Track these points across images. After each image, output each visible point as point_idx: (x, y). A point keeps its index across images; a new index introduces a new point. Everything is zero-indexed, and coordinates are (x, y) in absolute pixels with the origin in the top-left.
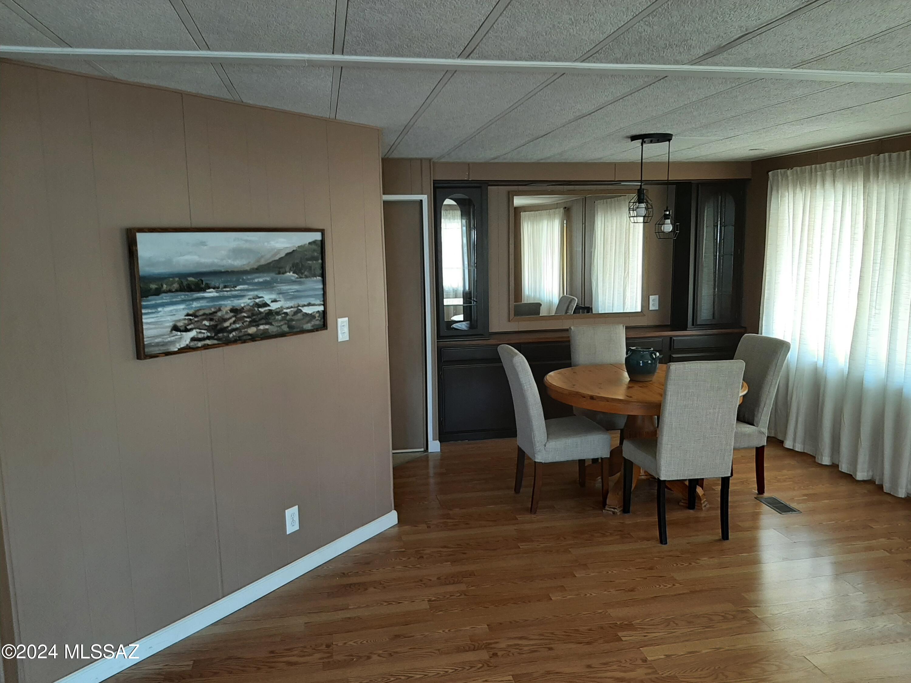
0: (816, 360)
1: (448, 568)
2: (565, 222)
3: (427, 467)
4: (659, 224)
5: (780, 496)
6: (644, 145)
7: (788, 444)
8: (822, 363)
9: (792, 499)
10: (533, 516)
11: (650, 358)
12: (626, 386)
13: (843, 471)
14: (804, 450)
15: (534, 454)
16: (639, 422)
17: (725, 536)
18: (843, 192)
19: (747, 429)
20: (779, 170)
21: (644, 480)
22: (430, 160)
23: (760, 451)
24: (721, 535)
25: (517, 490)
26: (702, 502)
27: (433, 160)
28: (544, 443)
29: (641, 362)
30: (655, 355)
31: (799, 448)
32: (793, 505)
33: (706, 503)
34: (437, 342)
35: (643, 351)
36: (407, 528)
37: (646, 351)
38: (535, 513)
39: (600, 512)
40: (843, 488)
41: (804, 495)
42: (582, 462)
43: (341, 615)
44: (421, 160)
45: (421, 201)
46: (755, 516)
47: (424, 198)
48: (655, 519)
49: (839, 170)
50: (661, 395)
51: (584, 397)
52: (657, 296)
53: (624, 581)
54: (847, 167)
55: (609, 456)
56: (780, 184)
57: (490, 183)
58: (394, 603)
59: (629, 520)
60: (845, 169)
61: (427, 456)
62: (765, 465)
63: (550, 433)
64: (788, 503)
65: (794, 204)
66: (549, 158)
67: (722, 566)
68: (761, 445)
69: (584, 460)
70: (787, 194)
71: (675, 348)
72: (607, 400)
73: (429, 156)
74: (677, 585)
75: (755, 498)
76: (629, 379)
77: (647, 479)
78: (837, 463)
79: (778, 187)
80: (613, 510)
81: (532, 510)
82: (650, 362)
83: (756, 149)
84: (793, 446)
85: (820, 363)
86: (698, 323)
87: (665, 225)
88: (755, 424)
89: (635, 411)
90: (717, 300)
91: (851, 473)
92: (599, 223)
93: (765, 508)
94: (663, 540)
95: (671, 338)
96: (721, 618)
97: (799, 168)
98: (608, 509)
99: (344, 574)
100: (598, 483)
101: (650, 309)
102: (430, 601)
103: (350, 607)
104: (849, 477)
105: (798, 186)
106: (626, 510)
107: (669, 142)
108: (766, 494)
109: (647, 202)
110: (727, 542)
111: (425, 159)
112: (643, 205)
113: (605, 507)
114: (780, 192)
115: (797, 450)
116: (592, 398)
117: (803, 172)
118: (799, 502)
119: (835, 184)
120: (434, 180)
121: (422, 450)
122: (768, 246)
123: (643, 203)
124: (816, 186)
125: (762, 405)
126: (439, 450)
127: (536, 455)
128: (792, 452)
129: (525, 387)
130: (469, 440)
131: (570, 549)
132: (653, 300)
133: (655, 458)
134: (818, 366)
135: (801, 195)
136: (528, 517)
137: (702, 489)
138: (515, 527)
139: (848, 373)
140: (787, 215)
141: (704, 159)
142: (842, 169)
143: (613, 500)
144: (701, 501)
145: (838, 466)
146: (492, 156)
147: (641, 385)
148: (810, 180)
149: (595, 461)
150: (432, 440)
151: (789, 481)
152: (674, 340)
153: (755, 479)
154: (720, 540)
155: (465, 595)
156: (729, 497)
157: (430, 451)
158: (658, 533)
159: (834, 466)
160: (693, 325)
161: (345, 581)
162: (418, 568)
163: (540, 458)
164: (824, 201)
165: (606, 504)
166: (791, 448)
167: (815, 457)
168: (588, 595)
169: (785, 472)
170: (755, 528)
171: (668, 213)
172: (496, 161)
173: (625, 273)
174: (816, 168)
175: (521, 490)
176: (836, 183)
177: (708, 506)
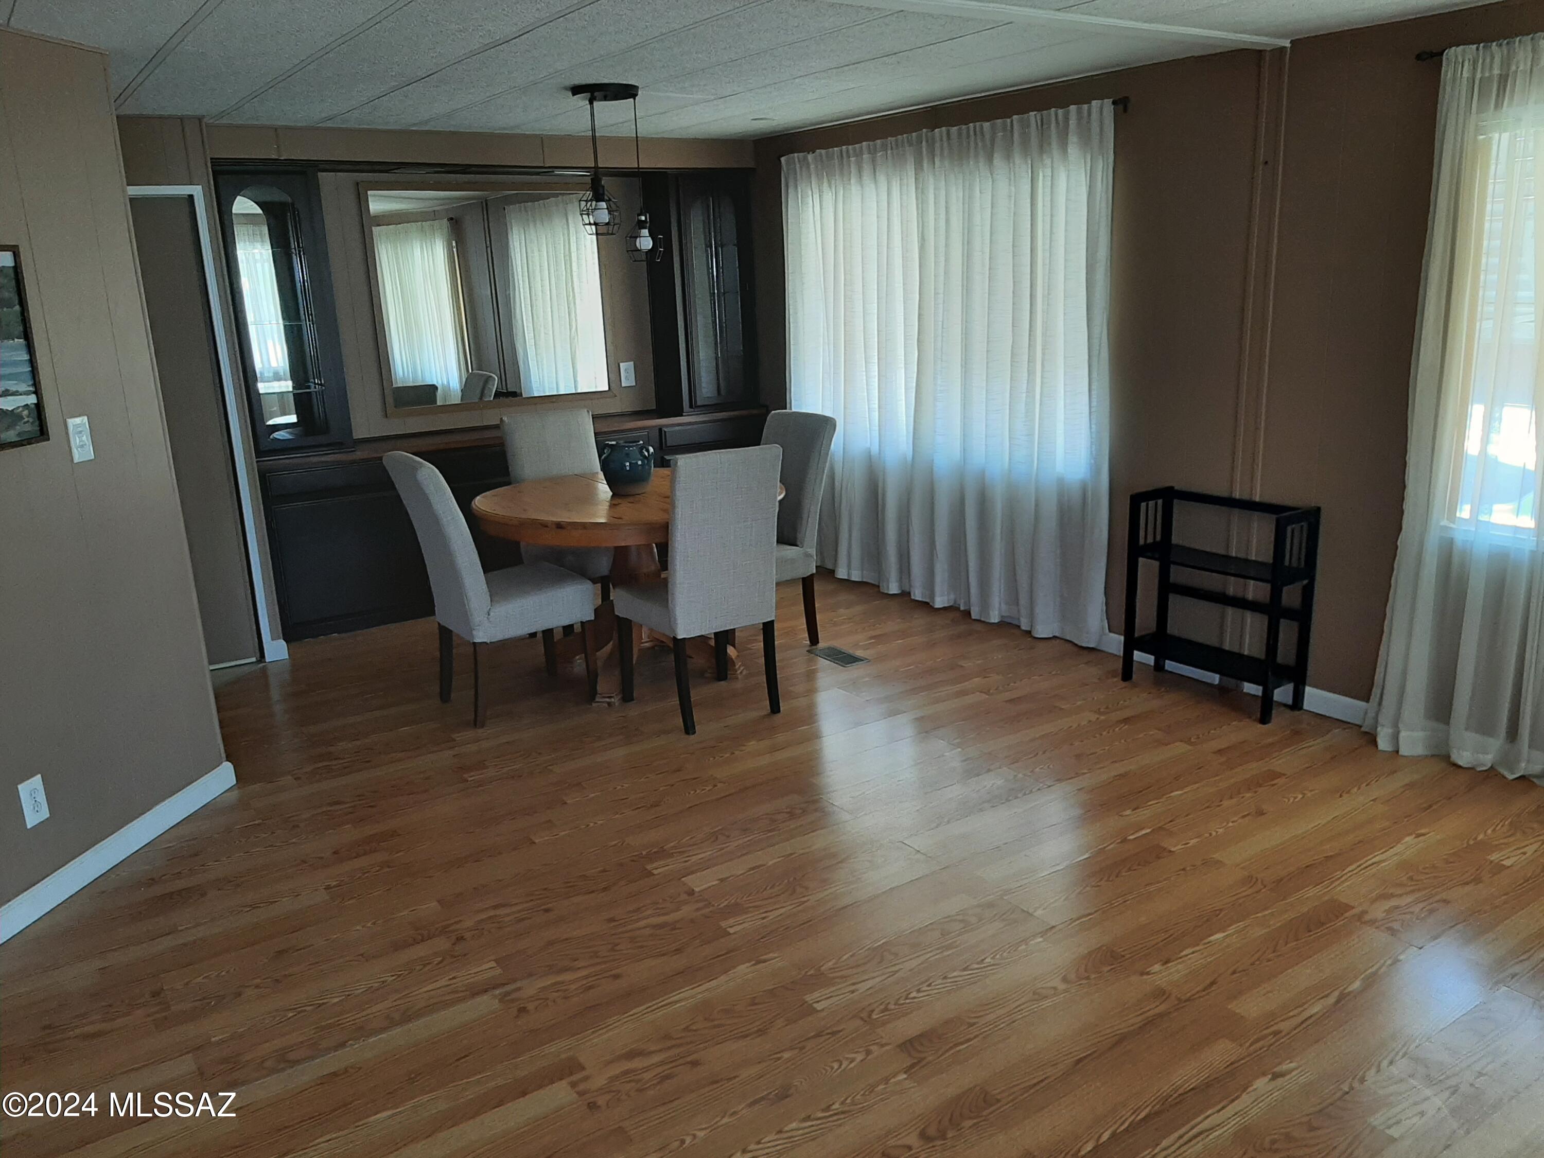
0: (868, 445)
1: (349, 834)
2: (454, 244)
3: (267, 686)
4: (631, 237)
5: (838, 644)
6: (595, 103)
7: (841, 573)
8: (878, 447)
9: (856, 646)
10: (480, 731)
11: (639, 456)
12: (608, 504)
13: (917, 599)
14: (862, 578)
15: (472, 630)
16: (633, 557)
17: (775, 708)
18: (888, 189)
19: (790, 552)
20: (796, 155)
21: (649, 648)
22: (200, 119)
23: (807, 583)
24: (769, 708)
25: (445, 696)
26: (737, 667)
27: (205, 120)
28: (486, 610)
29: (628, 464)
30: (648, 451)
31: (856, 577)
32: (859, 653)
33: (742, 668)
34: (257, 462)
35: (629, 447)
36: (256, 787)
37: (631, 447)
38: (483, 726)
39: (589, 706)
40: (919, 621)
41: (871, 638)
42: (548, 633)
43: (167, 943)
44: (182, 119)
45: (191, 197)
46: (811, 676)
47: (197, 191)
48: (675, 701)
49: (881, 153)
50: (666, 511)
51: (547, 526)
52: (632, 363)
53: (642, 795)
54: (892, 148)
55: (593, 618)
56: (799, 177)
57: (321, 166)
58: (262, 905)
59: (633, 711)
60: (889, 152)
61: (264, 671)
62: (817, 605)
63: (496, 593)
64: (851, 652)
65: (821, 208)
66: (427, 122)
67: (774, 749)
68: (809, 574)
69: (552, 629)
70: (810, 193)
71: (668, 444)
72: (584, 526)
73: (198, 113)
74: (719, 785)
75: (808, 651)
76: (611, 493)
77: (653, 647)
78: (908, 590)
79: (796, 180)
80: (608, 700)
81: (476, 723)
82: (640, 463)
83: (761, 119)
84: (849, 574)
85: (875, 449)
86: (699, 403)
87: (642, 239)
88: (798, 543)
89: (629, 539)
90: (721, 365)
91: (927, 600)
92: (517, 244)
93: (823, 663)
94: (689, 728)
95: (660, 430)
96: (787, 816)
97: (823, 151)
98: (601, 700)
99: (153, 879)
100: (579, 665)
101: (623, 385)
102: (328, 888)
103: (180, 928)
104: (926, 606)
105: (825, 180)
106: (627, 697)
107: (635, 99)
108: (822, 644)
109: (608, 201)
110: (779, 715)
111: (190, 118)
112: (603, 205)
113: (594, 699)
114: (799, 188)
115: (853, 579)
116: (559, 526)
117: (830, 157)
118: (865, 648)
119: (877, 177)
120: (211, 159)
121: (254, 659)
122: (790, 275)
123: (603, 200)
124: (850, 180)
125: (805, 516)
126: (287, 657)
127: (474, 632)
128: (847, 583)
129: (445, 520)
130: (339, 633)
131: (550, 767)
132: (626, 370)
133: (667, 606)
134: (872, 453)
135: (830, 194)
136: (470, 734)
137: (735, 647)
138: (451, 752)
139: (913, 458)
140: (812, 225)
141: (684, 135)
142: (884, 152)
143: (607, 685)
144: (735, 666)
145: (909, 593)
146: (323, 115)
147: (631, 499)
148: (841, 170)
149: (568, 629)
150: (269, 638)
151: (849, 623)
152: (665, 432)
153: (805, 626)
154: (768, 715)
155: (389, 867)
156: (777, 655)
157: (268, 659)
158: (681, 720)
159: (905, 595)
160: (691, 407)
161: (158, 890)
162: (294, 843)
163: (480, 636)
164: (862, 203)
165: (596, 693)
166: (846, 578)
167: (878, 587)
168: (592, 824)
169: (842, 611)
170: (811, 691)
171: (643, 218)
172: (329, 124)
173: (570, 330)
174: (848, 151)
175: (453, 695)
176: (877, 174)
177: (744, 672)
